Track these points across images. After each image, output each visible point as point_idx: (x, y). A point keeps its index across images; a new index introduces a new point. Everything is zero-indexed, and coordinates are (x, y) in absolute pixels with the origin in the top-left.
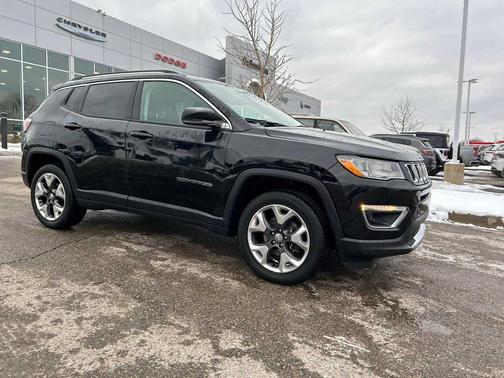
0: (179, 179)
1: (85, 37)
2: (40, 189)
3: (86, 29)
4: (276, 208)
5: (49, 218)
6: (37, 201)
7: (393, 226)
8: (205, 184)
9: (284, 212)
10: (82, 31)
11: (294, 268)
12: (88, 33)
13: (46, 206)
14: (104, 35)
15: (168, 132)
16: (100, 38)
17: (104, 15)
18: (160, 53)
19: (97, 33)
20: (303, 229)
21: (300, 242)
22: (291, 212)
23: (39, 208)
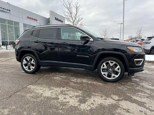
0: (78, 56)
1: (3, 11)
2: (25, 62)
3: (3, 9)
4: (109, 62)
5: (28, 71)
6: (24, 66)
7: (141, 64)
8: (86, 56)
9: (112, 63)
10: (2, 9)
11: (116, 78)
12: (4, 10)
13: (27, 67)
14: (10, 11)
15: (73, 42)
16: (8, 11)
17: (9, 4)
18: (29, 16)
19: (7, 10)
20: (118, 67)
21: (117, 71)
22: (114, 63)
23: (25, 68)
